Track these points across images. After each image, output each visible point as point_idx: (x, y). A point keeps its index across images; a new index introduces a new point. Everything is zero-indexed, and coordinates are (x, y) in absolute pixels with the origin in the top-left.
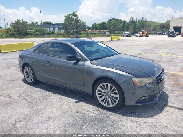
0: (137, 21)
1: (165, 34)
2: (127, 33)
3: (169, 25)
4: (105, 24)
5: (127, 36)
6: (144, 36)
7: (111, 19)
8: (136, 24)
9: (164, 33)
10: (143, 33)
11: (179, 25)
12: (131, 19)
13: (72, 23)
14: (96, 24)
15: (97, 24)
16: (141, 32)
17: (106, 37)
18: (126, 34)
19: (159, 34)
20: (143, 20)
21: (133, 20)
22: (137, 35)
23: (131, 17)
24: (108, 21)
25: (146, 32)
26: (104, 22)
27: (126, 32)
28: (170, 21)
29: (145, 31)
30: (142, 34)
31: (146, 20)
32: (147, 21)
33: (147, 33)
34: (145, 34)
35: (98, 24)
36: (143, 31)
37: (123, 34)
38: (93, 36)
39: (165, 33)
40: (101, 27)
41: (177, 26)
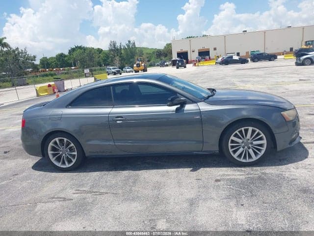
0: (122, 48)
1: (167, 65)
2: (114, 68)
3: (169, 51)
4: (65, 56)
5: (115, 74)
6: (140, 71)
7: (75, 47)
8: (121, 53)
9: (165, 64)
10: (138, 65)
11: (184, 50)
12: (111, 45)
13: (6, 60)
14: (48, 58)
15: (50, 58)
16: (135, 65)
17: (86, 77)
18: (114, 71)
19: (158, 65)
20: (131, 46)
21: (114, 47)
22: (128, 70)
23: (111, 42)
24: (70, 51)
25: (143, 64)
26: (63, 54)
27: (111, 67)
28: (170, 44)
29: (141, 63)
30: (137, 68)
31: (135, 45)
32: (137, 46)
33: (145, 66)
34: (142, 67)
35: (52, 58)
36: (138, 62)
37: (107, 70)
38: (48, 80)
39: (167, 63)
40: (59, 63)
41: (181, 51)
